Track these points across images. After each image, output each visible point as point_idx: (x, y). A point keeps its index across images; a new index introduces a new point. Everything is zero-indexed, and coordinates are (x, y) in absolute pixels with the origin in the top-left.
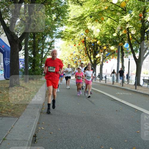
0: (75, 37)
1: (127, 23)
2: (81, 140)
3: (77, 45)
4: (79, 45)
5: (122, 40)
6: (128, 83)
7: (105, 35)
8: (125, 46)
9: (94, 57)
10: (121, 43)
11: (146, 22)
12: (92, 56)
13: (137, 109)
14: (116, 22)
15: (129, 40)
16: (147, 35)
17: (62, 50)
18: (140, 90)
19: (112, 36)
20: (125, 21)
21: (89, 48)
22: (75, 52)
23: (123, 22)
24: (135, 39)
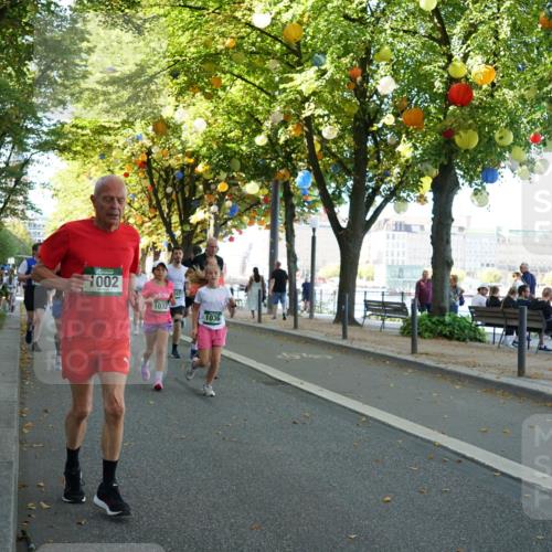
0: (109, 147)
1: (306, 99)
2: (196, 543)
4: (126, 175)
5: (288, 157)
6: (311, 316)
7: (225, 141)
8: (298, 180)
9: (184, 221)
10: (282, 171)
11: (371, 97)
12: (175, 219)
13: (363, 415)
14: (263, 95)
15: (313, 160)
16: (376, 143)
17: (61, 195)
18: (360, 340)
19: (251, 144)
20: (300, 93)
21: (165, 187)
23: (292, 97)
24: (333, 155)
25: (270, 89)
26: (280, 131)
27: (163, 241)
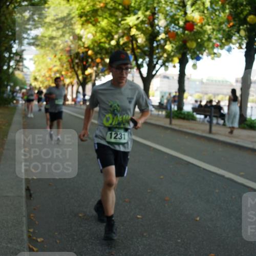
1: (131, 28)
3: (59, 56)
4: (62, 56)
5: (123, 49)
7: (100, 43)
9: (83, 73)
12: (80, 72)
14: (115, 25)
15: (133, 50)
16: (158, 45)
17: (37, 63)
19: (109, 44)
20: (129, 25)
22: (55, 66)
23: (126, 26)
25: (117, 23)
26: (121, 39)
27: (75, 81)
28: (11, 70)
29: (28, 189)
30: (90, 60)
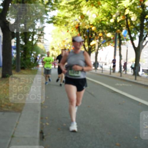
0: (68, 23)
1: (126, 9)
3: (70, 31)
4: (72, 31)
5: (120, 26)
6: (126, 73)
7: (102, 21)
8: (123, 33)
9: (89, 44)
10: (119, 30)
11: (146, 8)
12: (86, 44)
15: (127, 26)
16: (147, 22)
18: (140, 80)
19: (109, 22)
20: (124, 7)
21: (83, 34)
22: (67, 39)
23: (122, 8)
24: (134, 25)
25: (115, 5)
26: (118, 18)
28: (34, 42)
29: (41, 133)
30: (94, 34)
